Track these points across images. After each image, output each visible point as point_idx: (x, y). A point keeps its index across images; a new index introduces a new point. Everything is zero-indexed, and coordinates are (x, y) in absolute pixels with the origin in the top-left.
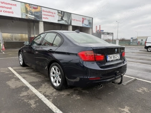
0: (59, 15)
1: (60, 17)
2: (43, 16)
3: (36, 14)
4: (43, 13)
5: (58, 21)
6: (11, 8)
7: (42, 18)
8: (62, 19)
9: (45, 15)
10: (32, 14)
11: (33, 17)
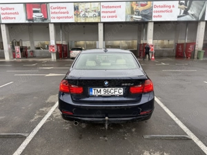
0: (181, 9)
1: (183, 11)
2: (154, 14)
3: (144, 13)
4: (154, 9)
5: (178, 17)
6: (115, 12)
7: (151, 17)
8: (186, 13)
9: (157, 12)
10: (139, 15)
11: (140, 17)
